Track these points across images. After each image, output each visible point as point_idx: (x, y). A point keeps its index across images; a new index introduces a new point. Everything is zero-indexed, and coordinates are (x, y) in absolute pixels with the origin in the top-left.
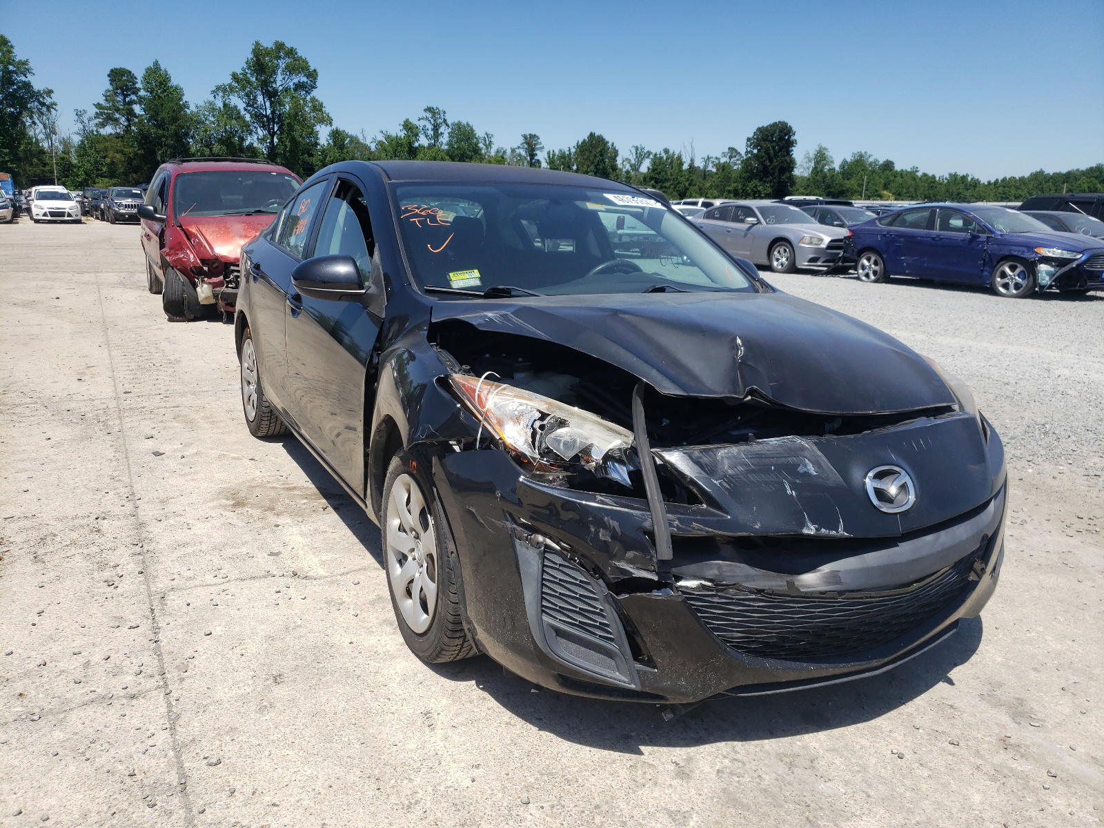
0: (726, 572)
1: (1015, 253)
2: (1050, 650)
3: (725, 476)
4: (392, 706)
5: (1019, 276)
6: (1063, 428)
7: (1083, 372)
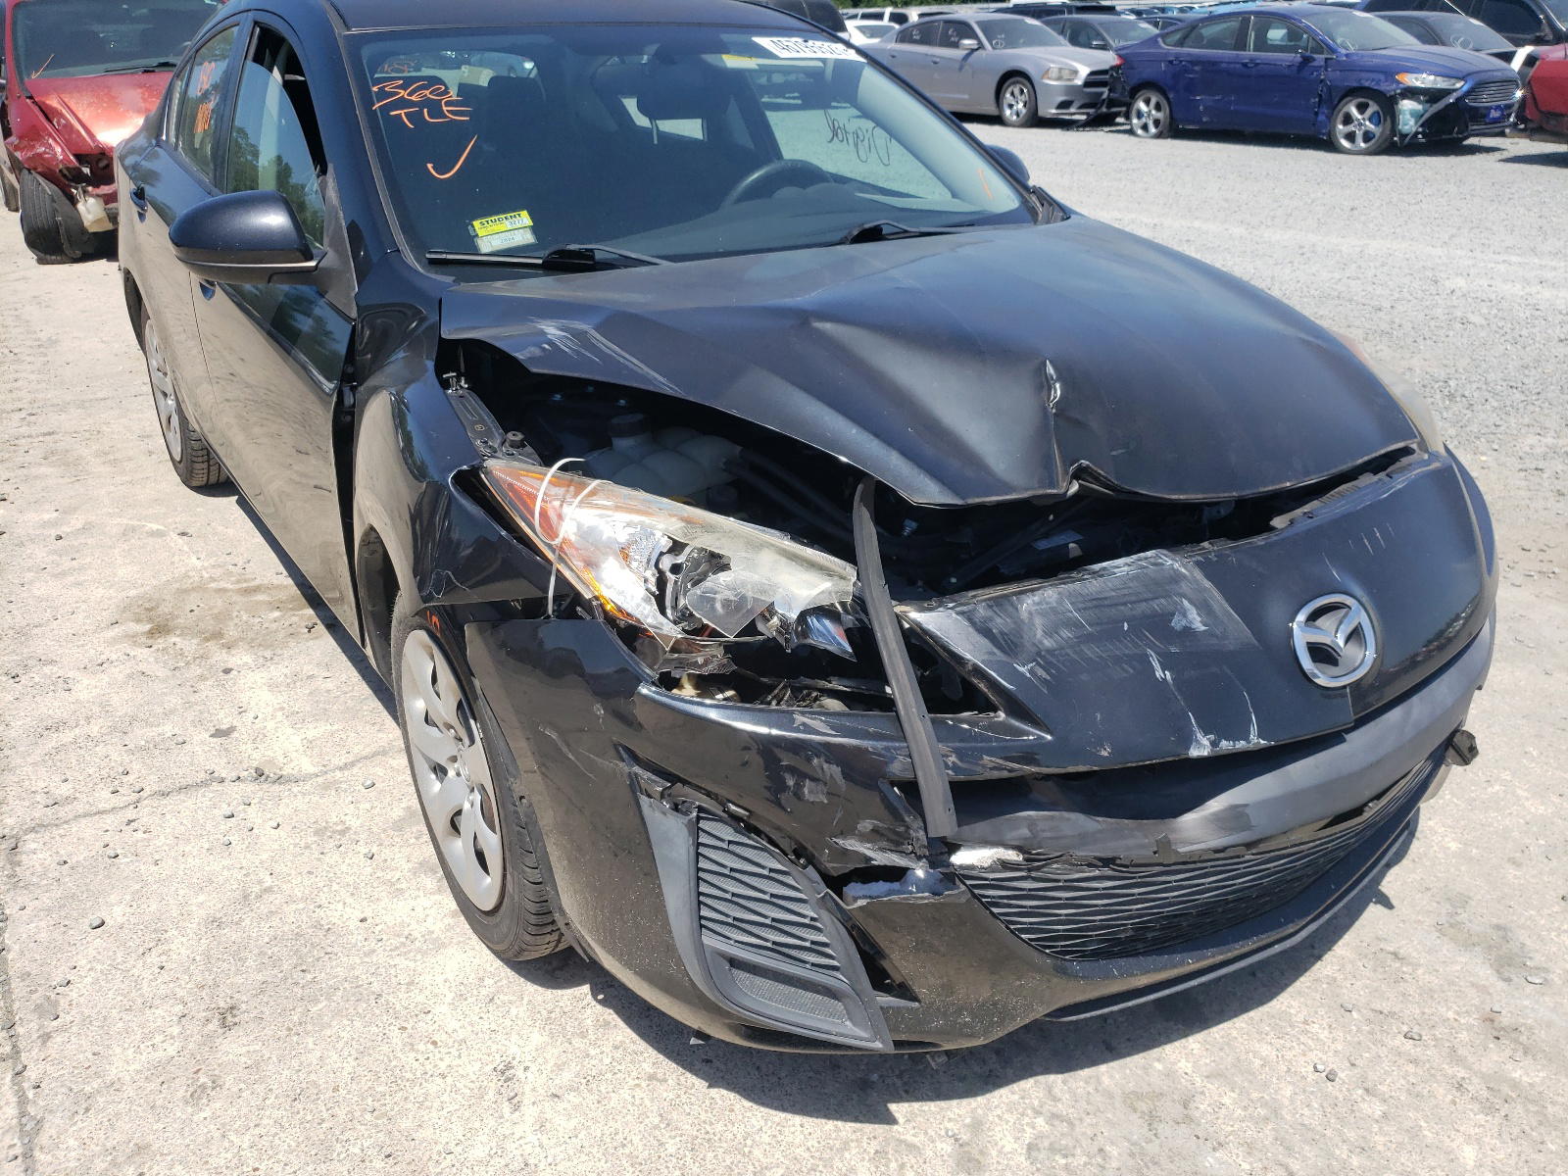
0: (1044, 831)
1: (1367, 84)
2: (1528, 817)
3: (1039, 654)
4: (441, 1059)
5: (1370, 120)
6: (1475, 386)
7: (1484, 282)
